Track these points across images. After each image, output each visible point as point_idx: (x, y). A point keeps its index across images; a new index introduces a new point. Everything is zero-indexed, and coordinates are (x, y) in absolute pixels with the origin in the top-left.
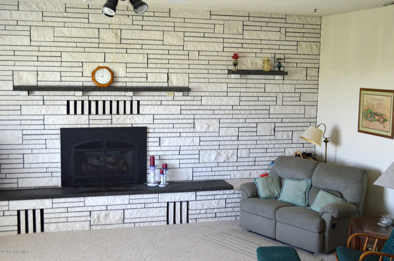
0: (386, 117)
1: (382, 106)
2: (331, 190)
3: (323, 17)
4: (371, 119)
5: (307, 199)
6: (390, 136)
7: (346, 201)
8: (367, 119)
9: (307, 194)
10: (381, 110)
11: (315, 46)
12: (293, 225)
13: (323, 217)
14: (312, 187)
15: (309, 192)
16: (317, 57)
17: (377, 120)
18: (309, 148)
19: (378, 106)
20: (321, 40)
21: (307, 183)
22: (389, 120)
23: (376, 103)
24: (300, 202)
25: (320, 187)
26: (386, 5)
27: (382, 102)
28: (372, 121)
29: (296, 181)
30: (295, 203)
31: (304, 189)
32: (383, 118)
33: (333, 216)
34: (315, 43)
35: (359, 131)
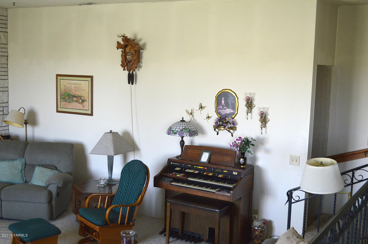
0: (84, 97)
1: (79, 89)
2: (46, 165)
3: (9, 9)
4: (70, 100)
5: (24, 176)
6: (90, 114)
7: (62, 172)
8: (65, 101)
9: (23, 171)
10: (79, 92)
11: (3, 35)
12: (21, 201)
13: (49, 188)
14: (26, 165)
15: (24, 170)
16: (5, 46)
17: (76, 101)
18: (3, 131)
19: (75, 89)
20: (9, 30)
21: (21, 162)
22: (88, 101)
23: (73, 86)
24: (18, 179)
25: (34, 164)
26: (80, 5)
27: (80, 86)
28: (70, 102)
29: (11, 162)
30: (14, 182)
31: (20, 167)
32: (82, 99)
33: (59, 186)
34: (3, 33)
35: (58, 111)
